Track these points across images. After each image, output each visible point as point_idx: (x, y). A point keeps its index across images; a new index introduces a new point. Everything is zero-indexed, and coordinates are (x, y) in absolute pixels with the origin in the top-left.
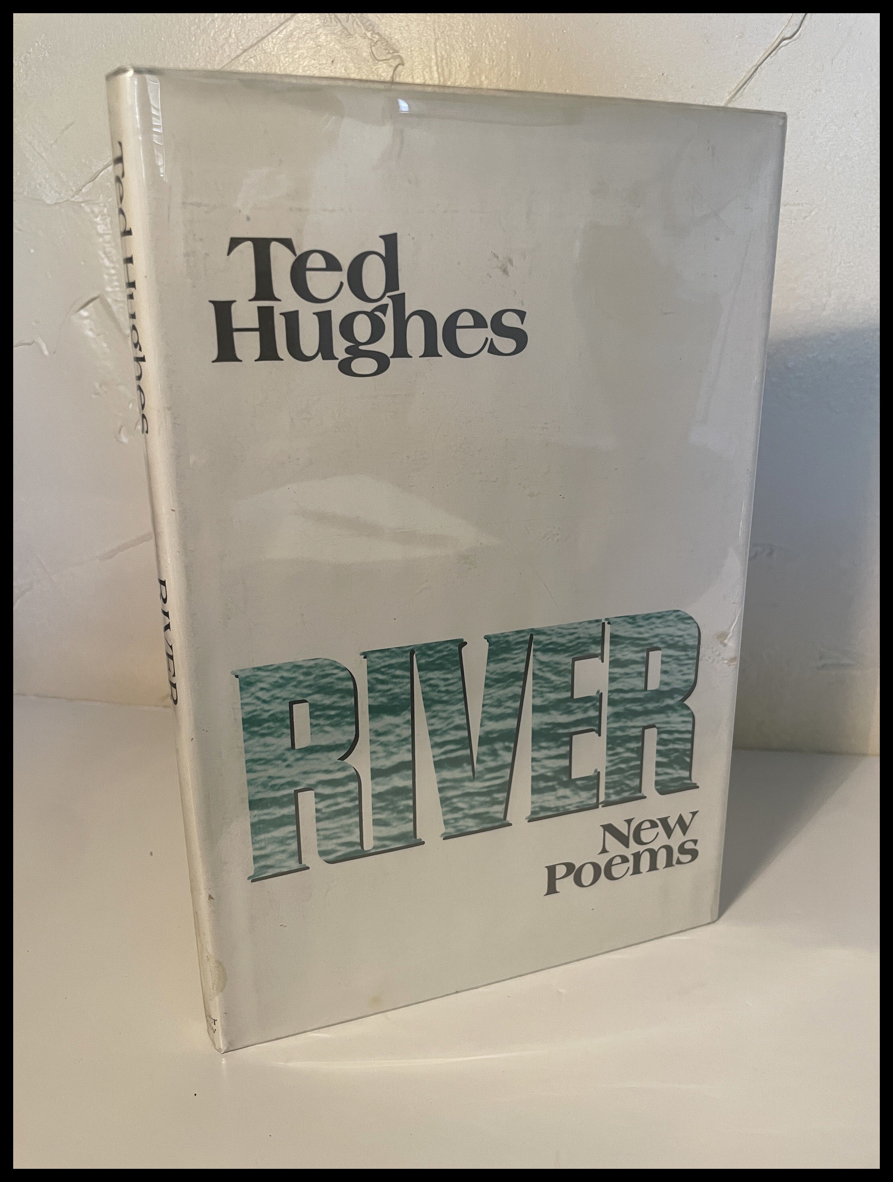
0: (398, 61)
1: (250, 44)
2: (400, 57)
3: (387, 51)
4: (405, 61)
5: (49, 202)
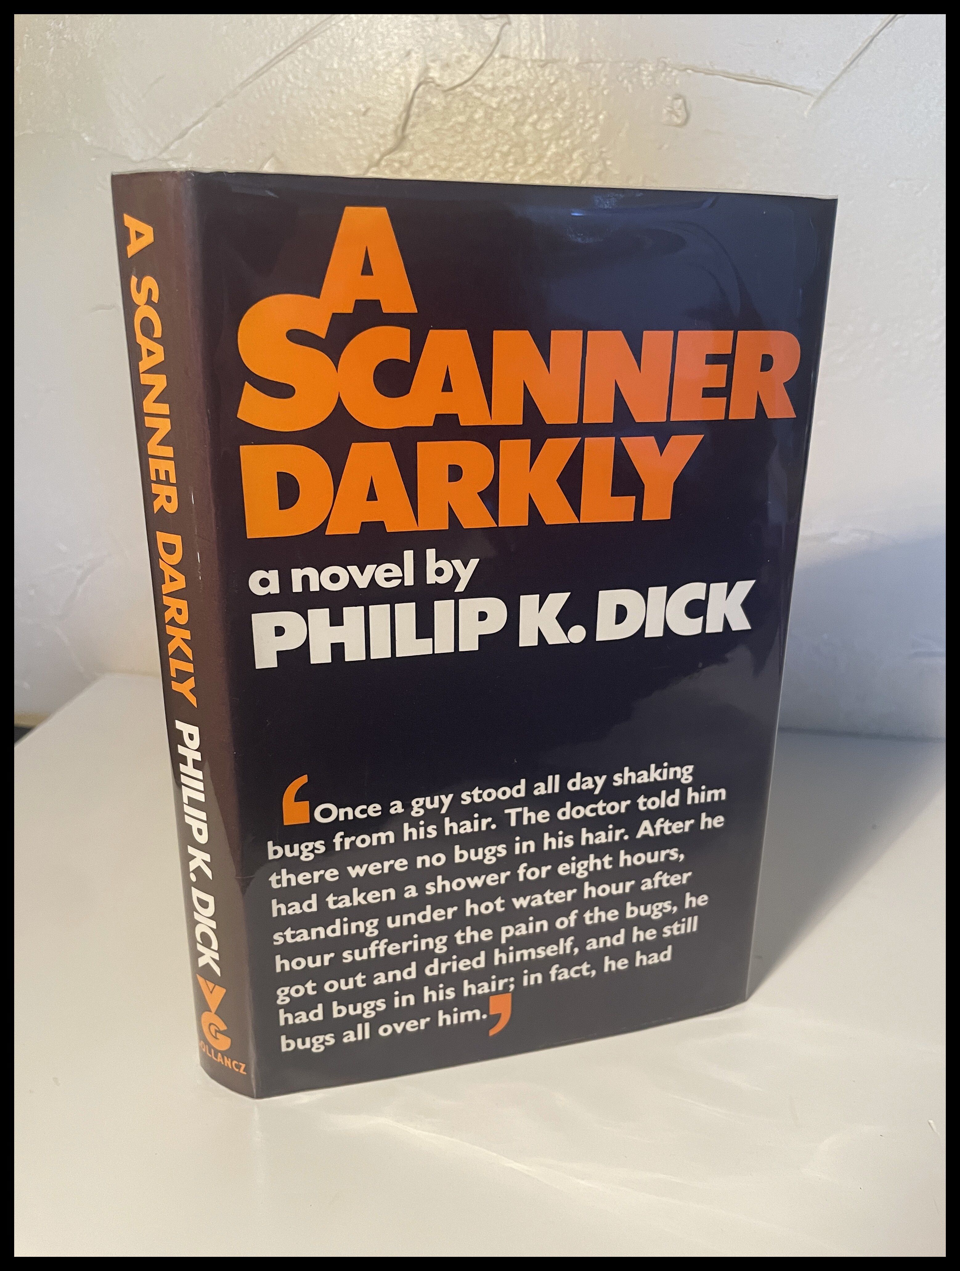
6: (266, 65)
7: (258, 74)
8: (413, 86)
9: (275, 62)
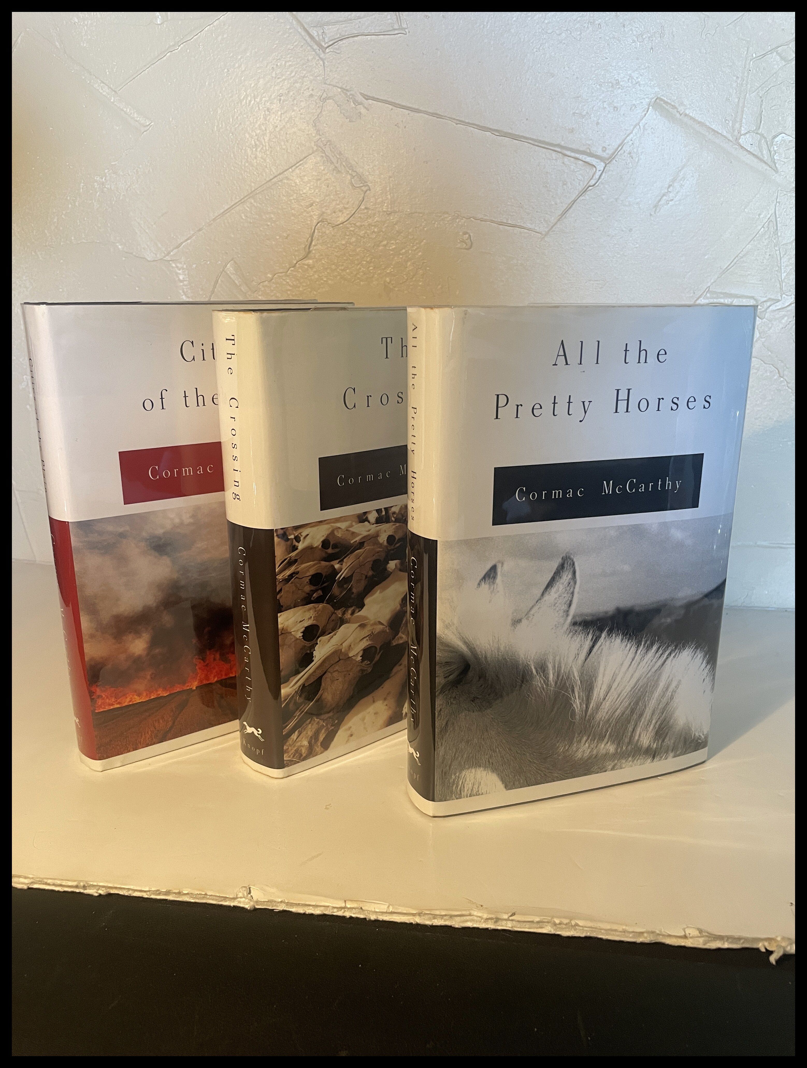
0: (367, 188)
1: (278, 173)
2: (367, 185)
3: (360, 182)
4: (371, 188)
5: (149, 259)
6: (227, 210)
7: (223, 214)
8: (315, 222)
9: (234, 207)
